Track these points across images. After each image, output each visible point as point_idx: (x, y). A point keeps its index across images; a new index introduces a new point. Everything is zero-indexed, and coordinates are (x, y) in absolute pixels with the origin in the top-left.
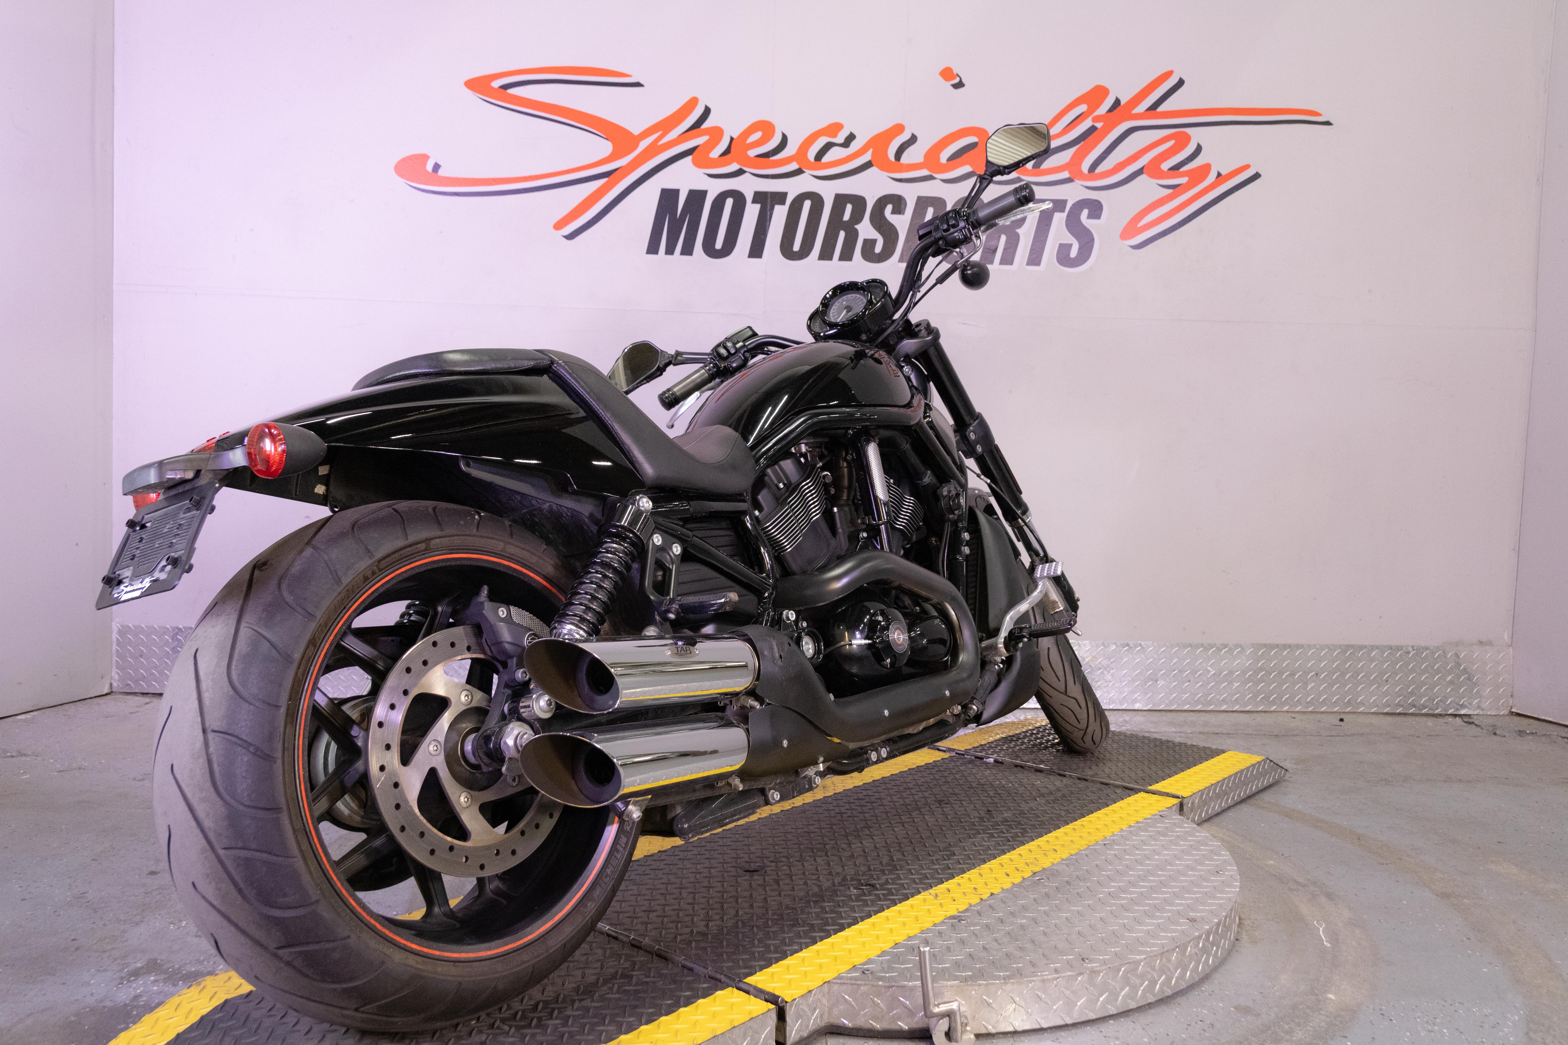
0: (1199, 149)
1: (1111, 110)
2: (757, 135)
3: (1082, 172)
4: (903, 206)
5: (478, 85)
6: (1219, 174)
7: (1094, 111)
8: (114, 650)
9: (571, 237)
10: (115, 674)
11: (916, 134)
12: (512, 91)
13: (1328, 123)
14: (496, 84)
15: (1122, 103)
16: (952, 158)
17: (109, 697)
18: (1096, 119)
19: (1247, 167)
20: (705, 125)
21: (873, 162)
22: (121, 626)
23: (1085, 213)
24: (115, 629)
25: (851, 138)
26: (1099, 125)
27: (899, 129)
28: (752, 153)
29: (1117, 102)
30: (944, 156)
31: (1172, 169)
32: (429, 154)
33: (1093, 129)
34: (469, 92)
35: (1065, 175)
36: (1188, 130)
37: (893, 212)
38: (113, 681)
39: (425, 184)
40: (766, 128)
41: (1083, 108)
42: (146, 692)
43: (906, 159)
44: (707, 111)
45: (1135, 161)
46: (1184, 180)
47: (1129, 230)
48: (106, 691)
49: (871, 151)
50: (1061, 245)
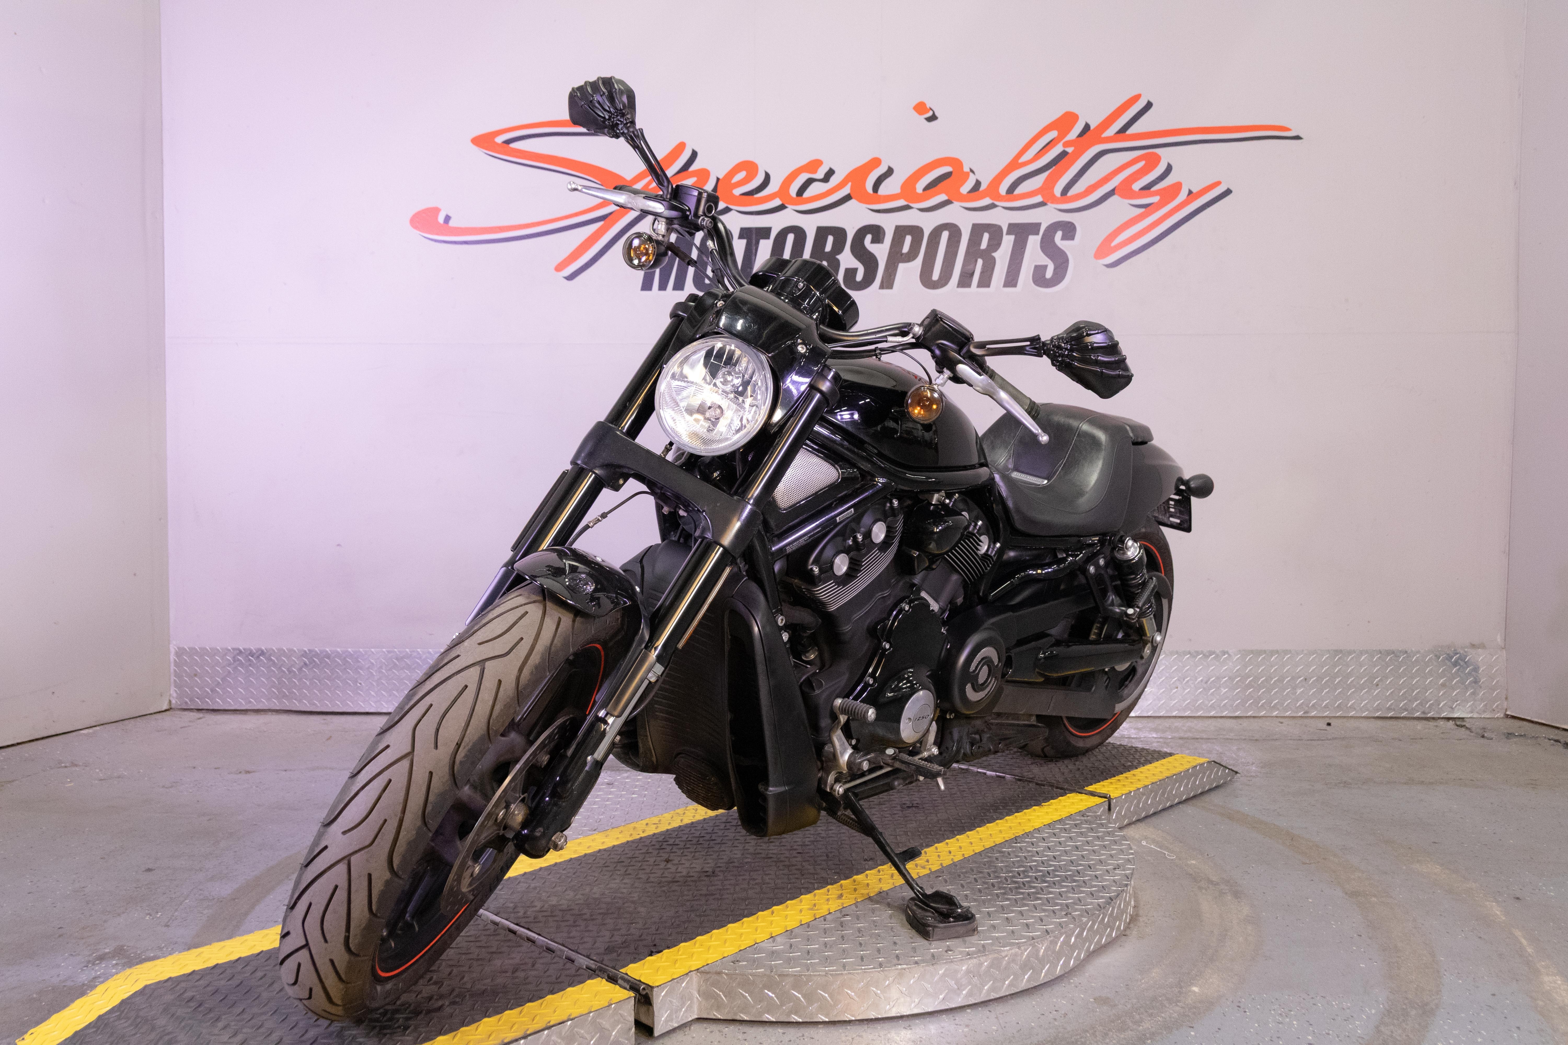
0: (1169, 169)
1: (1082, 134)
2: (742, 175)
3: (1054, 195)
4: (881, 236)
5: (484, 141)
6: (1190, 192)
7: (1065, 136)
8: (172, 671)
9: (570, 277)
10: (173, 692)
11: (892, 166)
12: (515, 145)
13: (1298, 138)
14: (500, 139)
15: (1092, 128)
16: (927, 188)
17: (168, 713)
18: (1067, 144)
19: (1218, 183)
20: (693, 168)
21: (852, 195)
22: (178, 648)
23: (1059, 234)
24: (173, 651)
25: (830, 173)
26: (1070, 150)
27: (875, 162)
28: (738, 192)
29: (1087, 127)
30: (920, 186)
31: (1143, 189)
32: (439, 206)
33: (1064, 154)
34: (475, 148)
35: (1038, 199)
36: (1158, 151)
37: (873, 242)
38: (171, 699)
39: (437, 234)
40: (750, 167)
41: (1053, 134)
42: (200, 708)
43: (883, 190)
44: (694, 155)
45: (1106, 183)
46: (1155, 199)
47: (1103, 250)
48: (165, 707)
49: (850, 184)
50: (1036, 267)
